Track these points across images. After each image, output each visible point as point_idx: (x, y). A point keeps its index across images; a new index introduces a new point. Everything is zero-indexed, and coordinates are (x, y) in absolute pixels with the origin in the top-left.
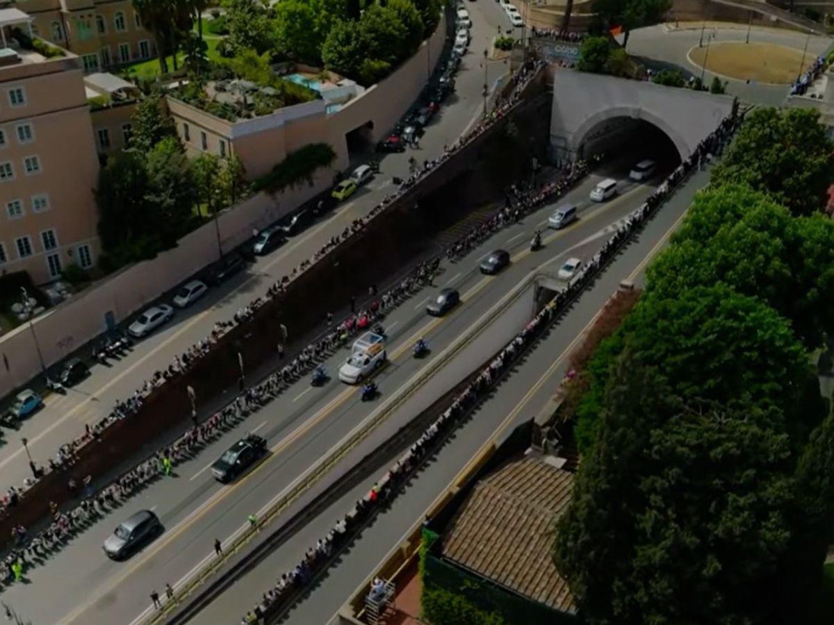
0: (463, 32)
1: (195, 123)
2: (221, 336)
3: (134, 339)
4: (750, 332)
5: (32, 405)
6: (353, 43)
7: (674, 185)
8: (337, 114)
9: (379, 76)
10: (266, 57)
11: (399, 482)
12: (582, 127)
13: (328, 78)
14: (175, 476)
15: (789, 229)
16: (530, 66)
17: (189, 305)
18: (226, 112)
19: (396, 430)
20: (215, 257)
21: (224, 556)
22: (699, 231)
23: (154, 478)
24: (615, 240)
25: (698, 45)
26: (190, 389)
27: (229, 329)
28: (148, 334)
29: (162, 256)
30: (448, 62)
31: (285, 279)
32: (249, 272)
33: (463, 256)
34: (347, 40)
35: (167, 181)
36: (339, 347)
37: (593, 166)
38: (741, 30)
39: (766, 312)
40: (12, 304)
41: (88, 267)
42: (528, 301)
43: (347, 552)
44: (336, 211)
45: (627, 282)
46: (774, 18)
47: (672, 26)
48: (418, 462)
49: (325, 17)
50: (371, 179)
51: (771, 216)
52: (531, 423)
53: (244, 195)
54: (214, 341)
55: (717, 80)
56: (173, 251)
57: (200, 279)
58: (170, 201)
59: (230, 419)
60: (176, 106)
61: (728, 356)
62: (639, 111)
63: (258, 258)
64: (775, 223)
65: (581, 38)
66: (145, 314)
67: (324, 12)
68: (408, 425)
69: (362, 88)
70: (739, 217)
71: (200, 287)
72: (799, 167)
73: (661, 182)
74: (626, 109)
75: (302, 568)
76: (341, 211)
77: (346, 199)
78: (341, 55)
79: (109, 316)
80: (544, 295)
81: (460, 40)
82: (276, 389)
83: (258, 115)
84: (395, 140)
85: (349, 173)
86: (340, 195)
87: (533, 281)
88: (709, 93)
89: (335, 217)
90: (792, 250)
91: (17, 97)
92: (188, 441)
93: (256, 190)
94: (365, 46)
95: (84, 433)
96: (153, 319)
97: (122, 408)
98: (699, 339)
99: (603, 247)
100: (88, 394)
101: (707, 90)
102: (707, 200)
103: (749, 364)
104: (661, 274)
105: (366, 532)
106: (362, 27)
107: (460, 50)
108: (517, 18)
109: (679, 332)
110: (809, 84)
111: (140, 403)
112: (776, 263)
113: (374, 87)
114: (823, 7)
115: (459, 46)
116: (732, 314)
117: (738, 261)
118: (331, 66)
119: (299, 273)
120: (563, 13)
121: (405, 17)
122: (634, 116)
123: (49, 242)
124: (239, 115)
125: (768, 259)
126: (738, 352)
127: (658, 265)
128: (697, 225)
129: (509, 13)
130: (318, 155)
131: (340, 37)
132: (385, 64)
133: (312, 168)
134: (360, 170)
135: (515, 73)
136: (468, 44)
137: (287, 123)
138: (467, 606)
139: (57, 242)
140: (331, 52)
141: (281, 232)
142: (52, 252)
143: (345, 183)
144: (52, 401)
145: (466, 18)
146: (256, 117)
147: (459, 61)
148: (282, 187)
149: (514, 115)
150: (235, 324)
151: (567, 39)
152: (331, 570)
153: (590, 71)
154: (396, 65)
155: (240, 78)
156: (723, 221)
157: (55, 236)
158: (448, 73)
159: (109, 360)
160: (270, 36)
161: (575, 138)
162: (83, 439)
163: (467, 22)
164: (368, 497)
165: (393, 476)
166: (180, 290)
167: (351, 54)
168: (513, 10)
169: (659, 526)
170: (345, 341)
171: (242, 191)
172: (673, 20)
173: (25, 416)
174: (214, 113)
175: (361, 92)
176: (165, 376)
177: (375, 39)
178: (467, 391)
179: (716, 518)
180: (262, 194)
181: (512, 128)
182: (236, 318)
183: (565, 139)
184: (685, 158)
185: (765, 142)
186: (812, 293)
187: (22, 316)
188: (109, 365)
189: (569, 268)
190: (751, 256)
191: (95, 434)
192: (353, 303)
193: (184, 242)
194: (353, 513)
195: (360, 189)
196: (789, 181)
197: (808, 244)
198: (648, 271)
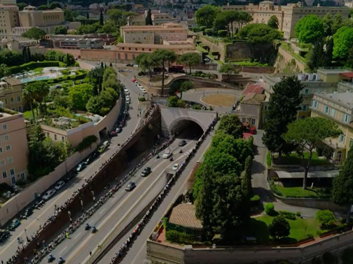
0: (128, 96)
1: (52, 132)
2: (75, 196)
3: (45, 201)
4: (229, 160)
5: (17, 223)
6: (98, 103)
7: (203, 138)
8: (96, 126)
9: (107, 113)
10: (68, 109)
11: (141, 227)
12: (171, 124)
13: (90, 115)
14: (70, 238)
15: (234, 142)
16: (153, 106)
17: (60, 189)
18: (63, 127)
19: (133, 219)
20: (65, 173)
21: (94, 255)
22: (215, 144)
23: (63, 240)
24: (189, 156)
25: (203, 95)
26: (69, 212)
27: (77, 194)
28: (49, 198)
29: (50, 173)
30: (125, 107)
31: (91, 177)
32: (77, 177)
33: (141, 167)
34: (95, 102)
35: (51, 150)
36: (110, 197)
37: (177, 136)
38: (215, 90)
39: (231, 156)
40: (3, 193)
41: (23, 180)
42: (164, 179)
43: (131, 247)
44: (100, 156)
45: (198, 161)
46: (224, 86)
47: (194, 90)
48: (146, 222)
49: (86, 95)
50: (109, 145)
51: (230, 139)
52: (182, 195)
53: (71, 153)
54: (73, 197)
55: (211, 107)
56: (53, 172)
57: (62, 180)
58: (54, 156)
59: (82, 221)
60: (44, 127)
61: (225, 165)
62: (189, 117)
63: (79, 173)
64: (231, 141)
65: (168, 96)
66: (47, 192)
67: (86, 94)
68: (136, 217)
69: (102, 117)
70: (223, 140)
71: (63, 183)
72: (235, 128)
73: (199, 138)
74: (185, 117)
75: (120, 251)
76: (102, 156)
77: (103, 152)
78: (93, 107)
79: (36, 195)
80: (169, 176)
81: (127, 99)
82: (93, 211)
83: (73, 127)
84: (114, 133)
85: (101, 144)
86: (100, 151)
87: (165, 172)
88: (209, 111)
89: (100, 158)
90: (235, 146)
91: (5, 127)
92: (71, 228)
93: (75, 151)
94: (101, 104)
95: (39, 228)
96: (50, 193)
97: (50, 219)
98: (219, 162)
99: (186, 158)
100: (35, 218)
101: (208, 110)
102: (215, 137)
103: (229, 167)
104: (207, 156)
105: (135, 242)
106: (100, 97)
107: (128, 102)
108: (144, 91)
109: (215, 162)
110: (236, 107)
111: (55, 218)
112: (232, 149)
113: (105, 116)
114: (238, 82)
115: (127, 101)
116: (224, 157)
117: (224, 149)
118: (90, 110)
119: (95, 175)
120: (161, 89)
121: (112, 94)
122: (187, 119)
123: (12, 172)
124: (67, 128)
125: (230, 148)
126: (227, 164)
127: (206, 154)
128: (214, 143)
129: (141, 89)
130: (92, 139)
131: (93, 102)
132: (109, 109)
133: (91, 143)
134: (105, 143)
135: (149, 109)
136: (130, 100)
137: (83, 129)
138: (177, 232)
139: (15, 172)
140: (90, 106)
141: (84, 164)
142: (13, 176)
143: (102, 147)
144: (23, 222)
145: (128, 92)
146: (72, 129)
147: (128, 106)
148: (83, 149)
149: (151, 122)
150: (79, 192)
151: (163, 97)
152: (127, 252)
153: (172, 106)
154: (111, 109)
155: (61, 116)
156: (219, 141)
157: (14, 171)
158: (126, 110)
159: (39, 208)
160: (67, 102)
161: (170, 127)
162: (40, 229)
163: (128, 93)
164: (134, 231)
165: (139, 225)
166: (56, 184)
167: (97, 107)
168: (142, 88)
169: (217, 199)
170: (111, 195)
171: (71, 152)
172: (194, 88)
173: (16, 227)
174: (59, 128)
175: (102, 118)
176: (61, 209)
177: (104, 101)
178: (155, 201)
179: (227, 195)
180: (77, 153)
181: (150, 126)
182: (79, 190)
183: (166, 128)
184: (205, 131)
185: (226, 123)
186: (241, 155)
187: (8, 196)
188: (39, 209)
189: (175, 167)
190: (227, 148)
191: (43, 228)
192: (109, 185)
193: (57, 169)
194: (131, 236)
195: (106, 149)
196: (233, 132)
197: (239, 145)
198: (204, 155)
